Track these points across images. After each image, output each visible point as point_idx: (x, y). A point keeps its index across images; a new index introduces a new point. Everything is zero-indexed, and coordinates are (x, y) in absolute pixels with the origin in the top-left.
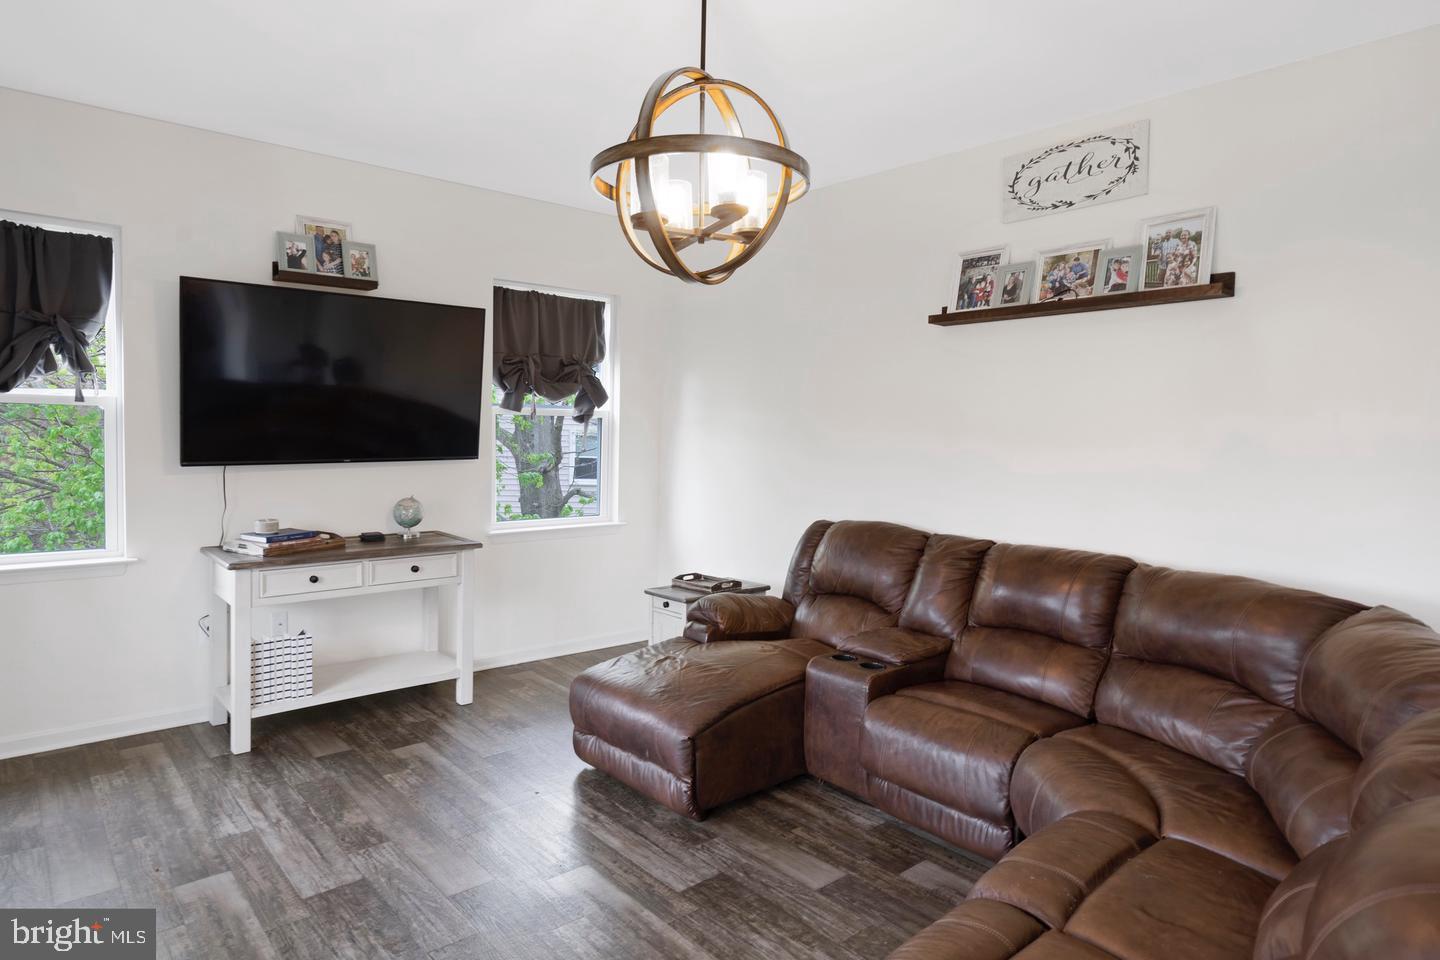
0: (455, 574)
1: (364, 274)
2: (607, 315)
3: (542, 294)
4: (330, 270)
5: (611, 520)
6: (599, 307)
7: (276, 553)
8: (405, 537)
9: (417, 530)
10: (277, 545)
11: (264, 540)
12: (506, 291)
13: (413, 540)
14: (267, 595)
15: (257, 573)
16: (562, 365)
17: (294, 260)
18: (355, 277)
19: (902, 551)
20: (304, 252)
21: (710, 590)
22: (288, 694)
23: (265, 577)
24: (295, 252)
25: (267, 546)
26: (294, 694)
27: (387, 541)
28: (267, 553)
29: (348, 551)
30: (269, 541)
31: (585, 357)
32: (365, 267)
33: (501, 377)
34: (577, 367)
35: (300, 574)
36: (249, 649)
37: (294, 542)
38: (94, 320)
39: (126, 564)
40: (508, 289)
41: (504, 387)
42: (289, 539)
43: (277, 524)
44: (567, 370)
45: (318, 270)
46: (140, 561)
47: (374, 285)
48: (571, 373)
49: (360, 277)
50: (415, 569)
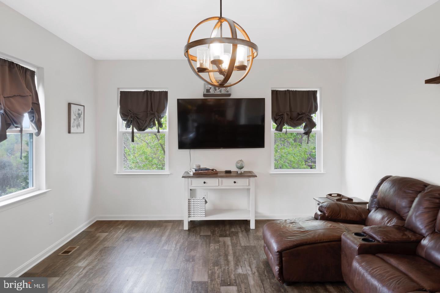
0: (248, 185)
1: (227, 92)
2: (318, 95)
3: (291, 90)
4: (218, 92)
5: (321, 171)
6: (315, 93)
7: (196, 174)
8: (239, 172)
9: (243, 170)
10: (197, 172)
11: (194, 170)
12: (277, 91)
13: (241, 173)
14: (192, 186)
15: (190, 179)
16: (299, 114)
17: (208, 91)
18: (225, 93)
19: (411, 192)
20: (211, 88)
21: (336, 201)
22: (199, 215)
23: (191, 181)
24: (208, 88)
25: (195, 172)
26: (200, 215)
27: (232, 173)
28: (194, 174)
29: (218, 175)
30: (196, 170)
31: (308, 111)
32: (228, 90)
33: (275, 120)
34: (304, 115)
35: (202, 180)
36: (187, 201)
37: (202, 171)
38: (163, 112)
39: (168, 175)
40: (278, 90)
41: (276, 124)
42: (201, 171)
43: (200, 166)
44: (300, 116)
45: (215, 92)
46: (171, 174)
47: (230, 95)
48: (301, 117)
49: (226, 93)
50: (235, 182)
